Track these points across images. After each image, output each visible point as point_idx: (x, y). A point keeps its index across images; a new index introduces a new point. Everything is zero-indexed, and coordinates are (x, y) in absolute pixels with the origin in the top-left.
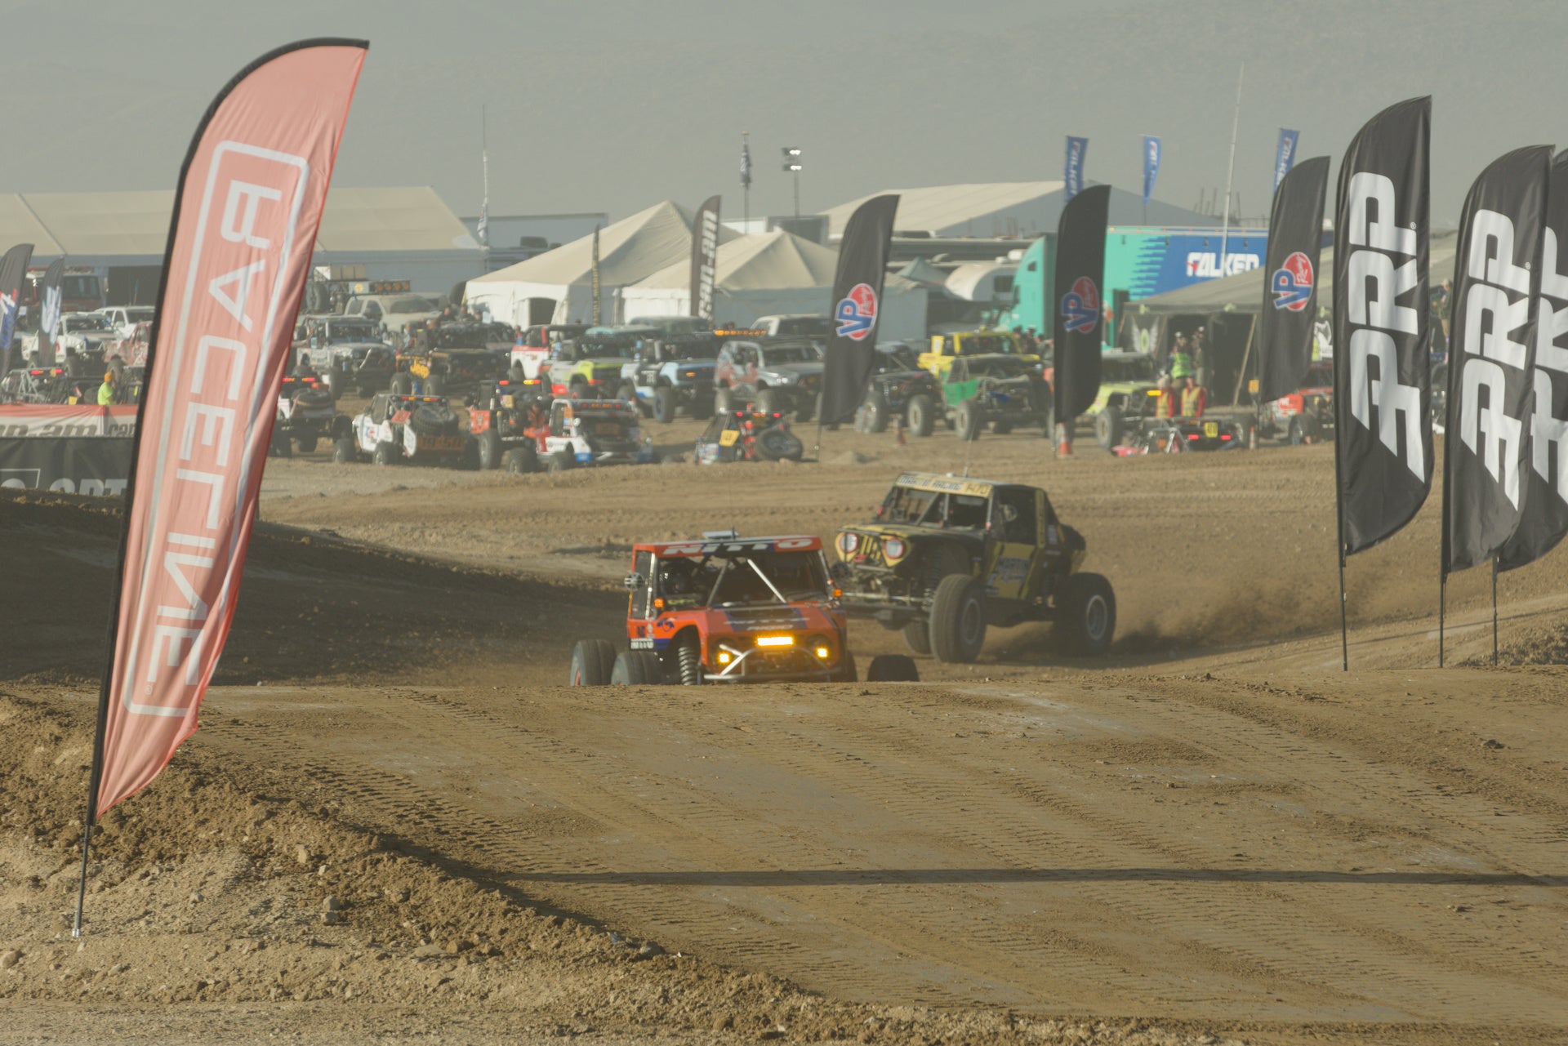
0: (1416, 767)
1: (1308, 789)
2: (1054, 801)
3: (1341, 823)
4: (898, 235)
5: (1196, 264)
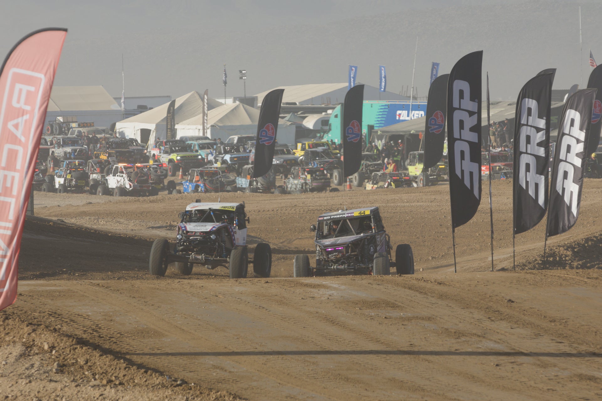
0: (480, 310)
1: (438, 319)
2: (340, 324)
3: (451, 332)
4: (283, 104)
5: (400, 115)
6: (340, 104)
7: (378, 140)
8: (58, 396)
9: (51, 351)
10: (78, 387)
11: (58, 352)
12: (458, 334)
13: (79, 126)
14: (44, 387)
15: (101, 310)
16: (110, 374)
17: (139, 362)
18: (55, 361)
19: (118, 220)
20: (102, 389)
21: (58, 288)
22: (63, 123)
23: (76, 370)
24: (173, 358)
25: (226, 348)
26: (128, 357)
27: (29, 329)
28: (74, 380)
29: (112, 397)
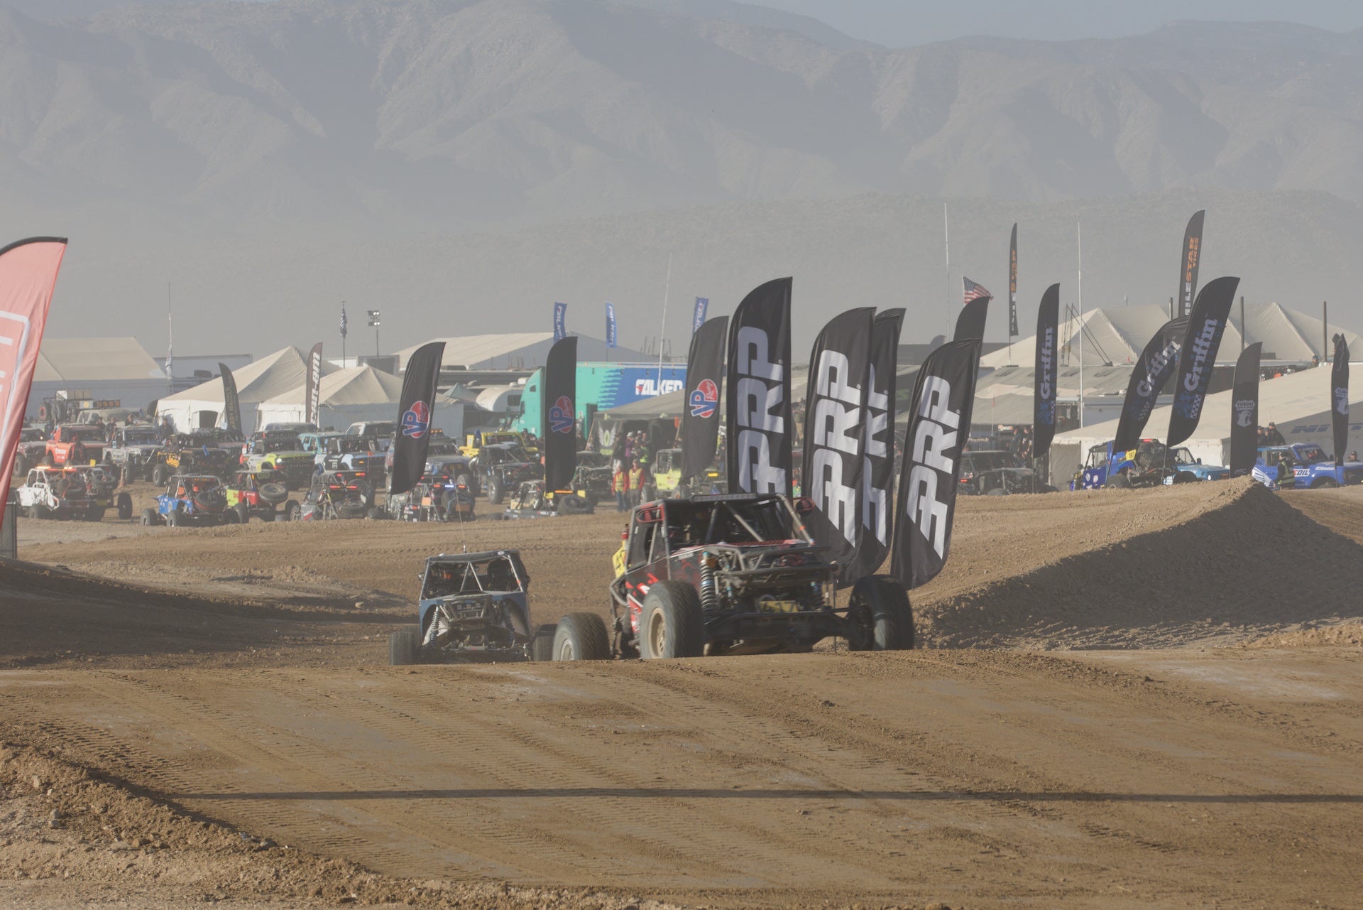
0: (776, 719)
1: (706, 734)
2: (537, 744)
3: (726, 756)
4: (444, 368)
5: (641, 387)
6: (539, 367)
7: (604, 430)
8: (56, 867)
9: (45, 791)
10: (91, 852)
11: (57, 793)
12: (739, 761)
13: (95, 406)
14: (33, 852)
15: (131, 721)
16: (146, 830)
17: (195, 810)
18: (51, 809)
19: (161, 566)
20: (132, 855)
21: (58, 683)
22: (69, 401)
23: (87, 823)
24: (253, 803)
25: (342, 785)
26: (176, 801)
27: (9, 752)
28: (83, 841)
29: (149, 869)
